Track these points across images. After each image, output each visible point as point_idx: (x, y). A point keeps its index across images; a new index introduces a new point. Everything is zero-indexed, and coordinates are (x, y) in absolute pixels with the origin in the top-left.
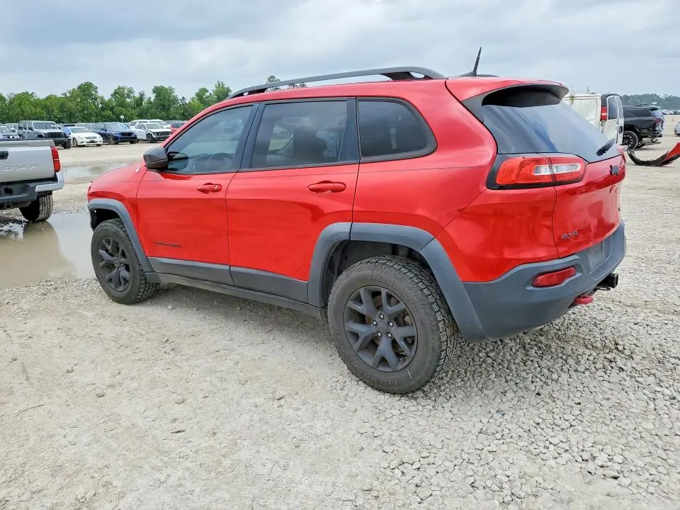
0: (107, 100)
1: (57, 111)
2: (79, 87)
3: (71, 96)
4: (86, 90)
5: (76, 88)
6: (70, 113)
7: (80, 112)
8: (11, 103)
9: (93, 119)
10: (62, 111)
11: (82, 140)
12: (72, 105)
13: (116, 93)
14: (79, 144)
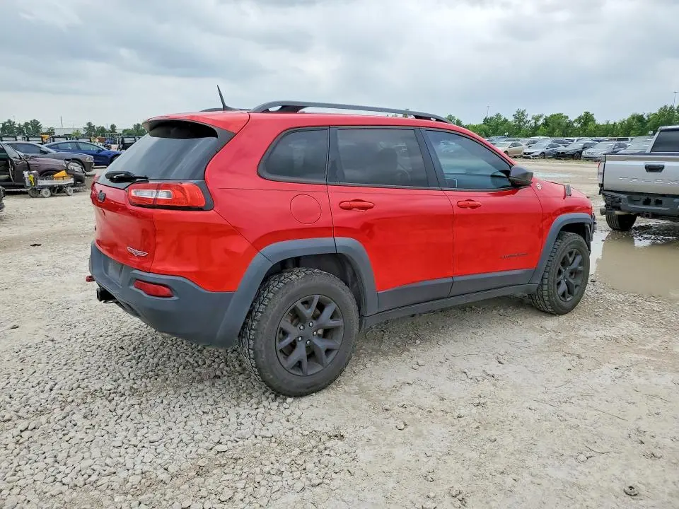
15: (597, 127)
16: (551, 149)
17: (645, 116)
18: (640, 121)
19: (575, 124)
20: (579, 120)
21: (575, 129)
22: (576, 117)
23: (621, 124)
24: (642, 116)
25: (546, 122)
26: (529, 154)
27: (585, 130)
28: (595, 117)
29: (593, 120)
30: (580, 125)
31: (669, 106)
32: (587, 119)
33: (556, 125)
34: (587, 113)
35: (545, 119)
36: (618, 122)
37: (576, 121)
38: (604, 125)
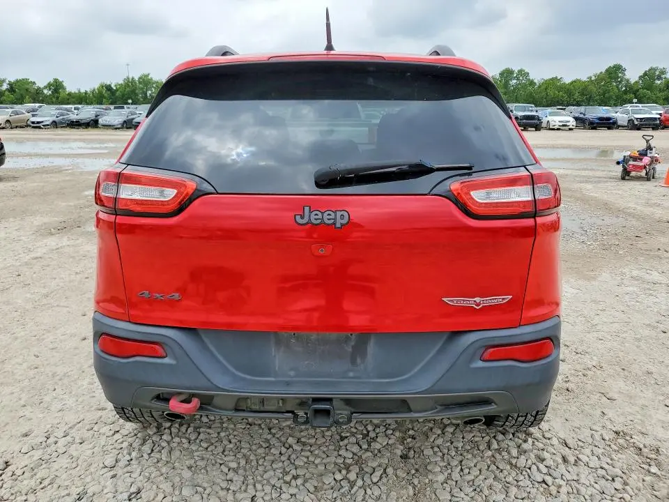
0: (632, 81)
1: (577, 94)
2: (607, 70)
3: (596, 80)
4: (614, 72)
5: (604, 71)
6: (590, 97)
7: (600, 95)
8: (540, 87)
9: (612, 102)
10: (582, 94)
11: (554, 124)
12: (593, 89)
13: (645, 74)
14: (551, 127)
15: (70, 94)
16: (61, 117)
17: (113, 86)
18: (109, 90)
19: (45, 91)
20: (49, 86)
21: (46, 96)
22: (46, 84)
23: (93, 92)
24: (110, 85)
25: (11, 87)
26: (38, 123)
27: (58, 98)
28: (64, 84)
29: (64, 89)
30: (50, 92)
31: (131, 77)
32: (57, 86)
33: (23, 92)
34: (56, 80)
35: (9, 84)
36: (88, 90)
37: (45, 87)
38: (75, 93)
